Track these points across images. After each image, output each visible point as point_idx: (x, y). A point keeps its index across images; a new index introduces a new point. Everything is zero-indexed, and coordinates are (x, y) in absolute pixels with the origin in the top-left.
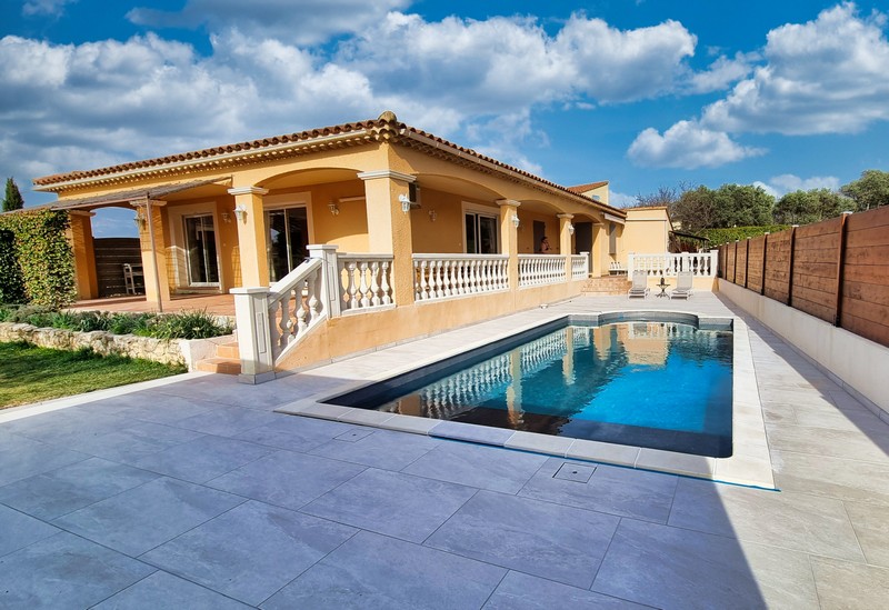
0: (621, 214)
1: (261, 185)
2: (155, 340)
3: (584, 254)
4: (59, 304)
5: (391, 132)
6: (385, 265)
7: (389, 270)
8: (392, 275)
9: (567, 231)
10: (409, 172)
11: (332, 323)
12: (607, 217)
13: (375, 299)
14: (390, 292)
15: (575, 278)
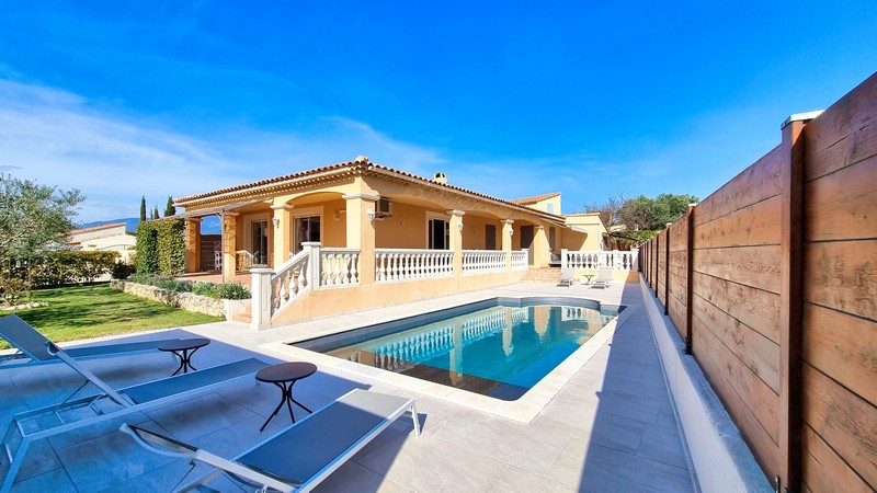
2: (213, 299)
3: (525, 250)
4: (175, 275)
5: (363, 169)
6: (354, 256)
7: (356, 260)
8: (358, 264)
10: (375, 194)
11: (313, 294)
12: (545, 221)
13: (346, 279)
14: (356, 275)
15: (514, 269)
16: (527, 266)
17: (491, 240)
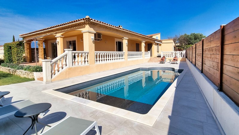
1: (62, 35)
3: (149, 52)
5: (88, 21)
8: (89, 57)
11: (70, 69)
13: (83, 62)
15: (146, 58)
16: (150, 57)
17: (137, 48)
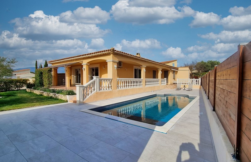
0: (177, 69)
1: (88, 63)
2: (63, 95)
3: (165, 79)
4: (49, 87)
5: (113, 52)
6: (110, 81)
7: (111, 82)
8: (112, 83)
9: (160, 73)
10: (117, 60)
11: (97, 93)
12: (172, 69)
13: (108, 88)
14: (111, 87)
17: (155, 75)
